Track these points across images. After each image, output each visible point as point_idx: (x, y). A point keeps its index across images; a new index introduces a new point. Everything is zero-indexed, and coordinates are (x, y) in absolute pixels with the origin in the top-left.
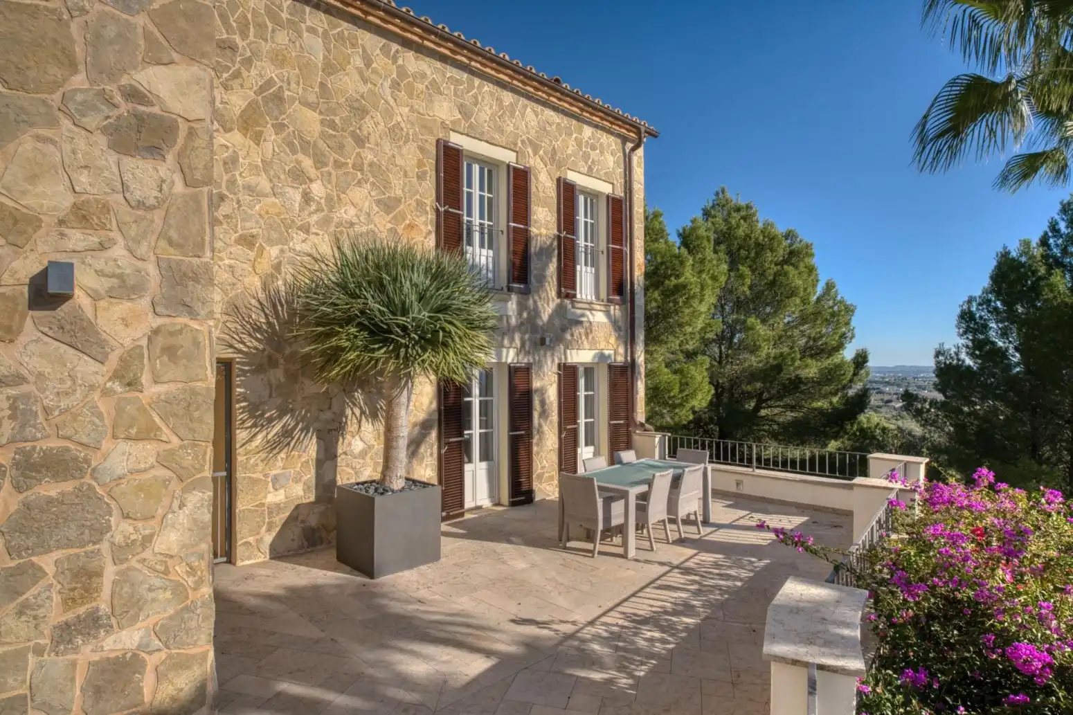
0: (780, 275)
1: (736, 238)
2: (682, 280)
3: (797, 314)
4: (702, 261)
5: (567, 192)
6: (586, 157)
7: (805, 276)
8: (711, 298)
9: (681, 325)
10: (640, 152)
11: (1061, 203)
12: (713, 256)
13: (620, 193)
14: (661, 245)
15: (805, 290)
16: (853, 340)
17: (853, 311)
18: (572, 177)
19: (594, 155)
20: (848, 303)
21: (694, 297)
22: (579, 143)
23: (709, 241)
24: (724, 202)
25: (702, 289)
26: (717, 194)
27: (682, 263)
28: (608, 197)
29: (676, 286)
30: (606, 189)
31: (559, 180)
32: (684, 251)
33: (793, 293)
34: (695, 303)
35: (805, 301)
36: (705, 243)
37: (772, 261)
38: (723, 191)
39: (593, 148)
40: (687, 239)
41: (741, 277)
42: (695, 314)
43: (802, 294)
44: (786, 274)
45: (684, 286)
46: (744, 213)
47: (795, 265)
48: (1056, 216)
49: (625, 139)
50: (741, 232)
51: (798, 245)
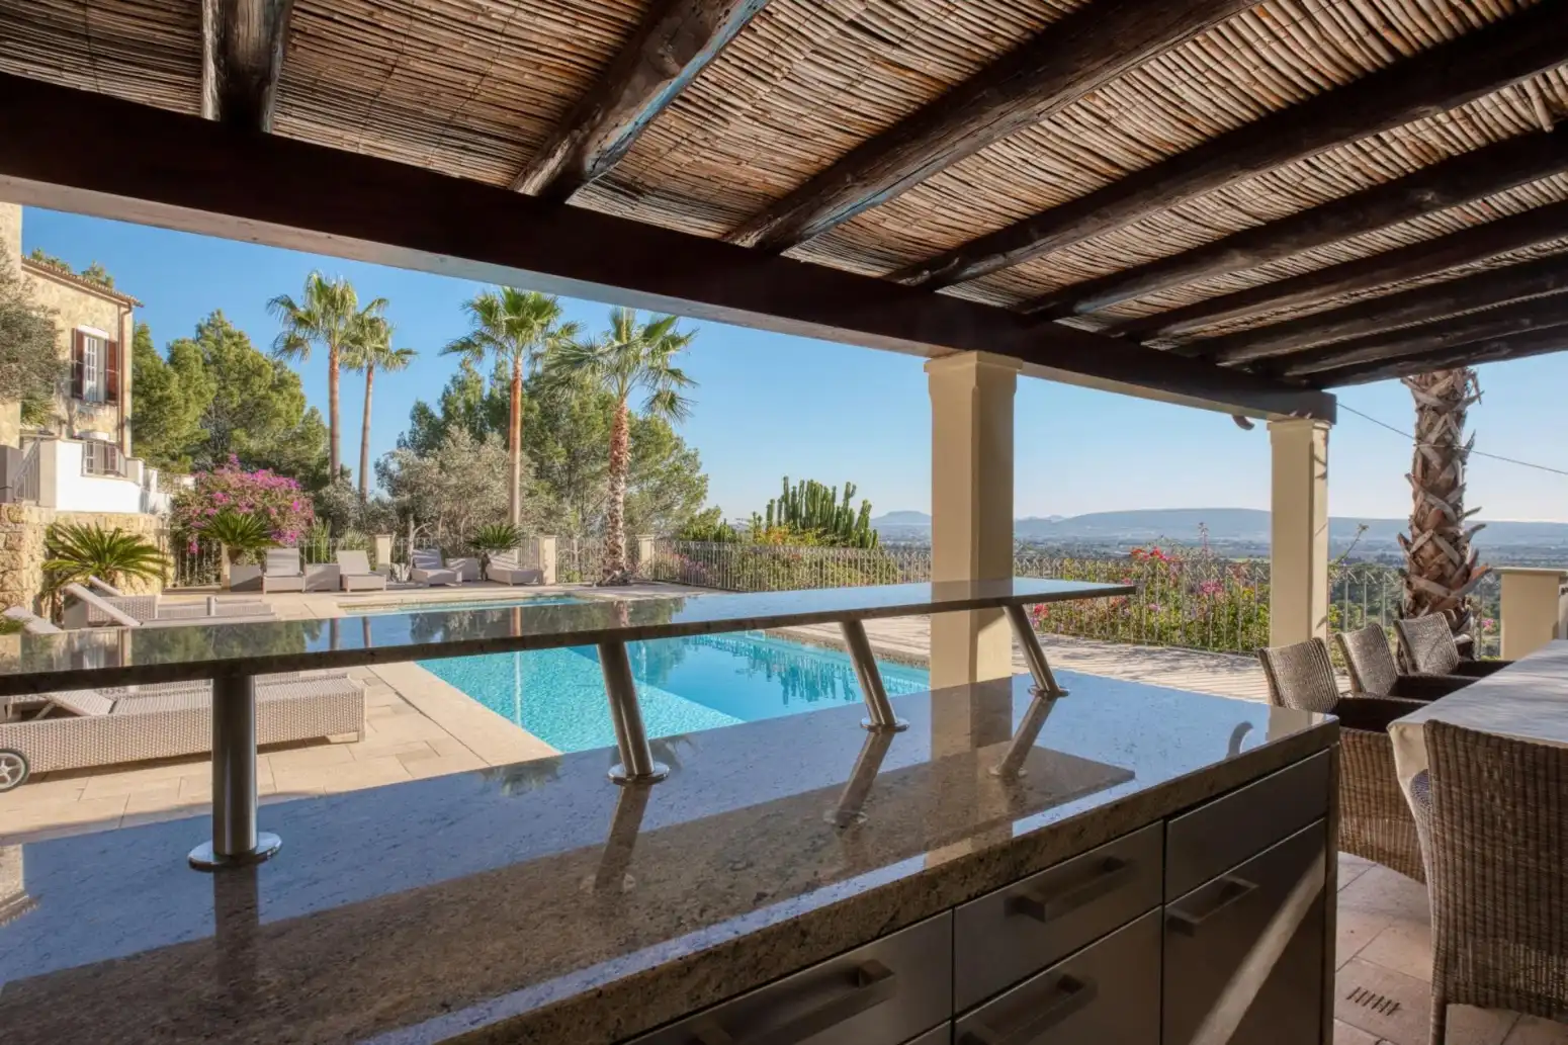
0: (266, 399)
1: (227, 361)
2: (167, 393)
4: (189, 379)
5: (78, 337)
6: (91, 316)
8: (196, 410)
9: (166, 430)
10: (130, 314)
12: (201, 373)
13: (115, 338)
14: (147, 361)
18: (82, 328)
19: (97, 315)
21: (179, 408)
22: (86, 308)
23: (197, 360)
24: (218, 323)
25: (187, 401)
26: (213, 315)
27: (168, 378)
28: (106, 341)
29: (161, 398)
30: (105, 336)
31: (73, 330)
32: (170, 369)
34: (181, 412)
35: (289, 424)
36: (193, 363)
37: (261, 385)
38: (219, 313)
39: (96, 311)
40: (176, 359)
41: (231, 395)
42: (180, 422)
44: (271, 398)
45: (169, 398)
46: (236, 339)
47: (280, 393)
48: (449, 384)
49: (120, 305)
50: (232, 356)
51: (286, 375)
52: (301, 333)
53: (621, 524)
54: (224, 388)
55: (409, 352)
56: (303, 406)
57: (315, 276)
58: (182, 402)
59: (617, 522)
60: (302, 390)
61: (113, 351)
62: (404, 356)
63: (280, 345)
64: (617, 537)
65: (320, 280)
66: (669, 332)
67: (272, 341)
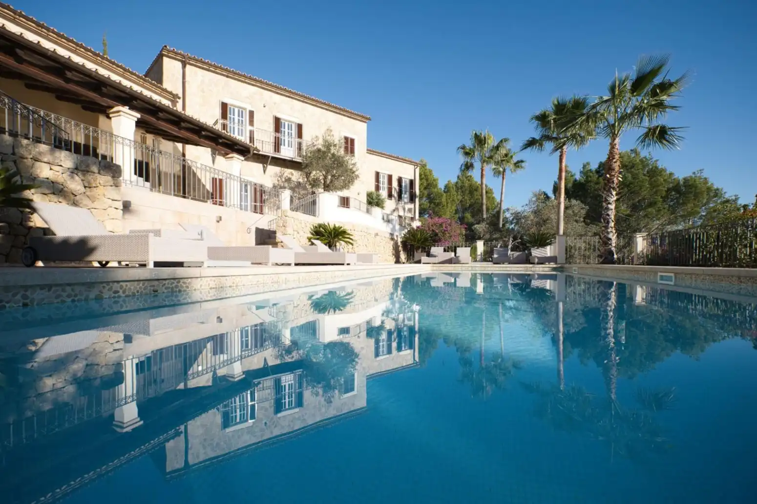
6: (405, 171)
13: (413, 178)
18: (401, 175)
22: (403, 168)
28: (410, 179)
31: (398, 176)
34: (446, 208)
39: (407, 169)
40: (447, 189)
49: (415, 166)
53: (612, 224)
54: (464, 198)
55: (522, 161)
57: (474, 132)
58: (445, 204)
59: (608, 223)
60: (494, 195)
61: (412, 182)
62: (520, 164)
64: (608, 233)
65: (476, 134)
66: (657, 81)
67: (460, 167)
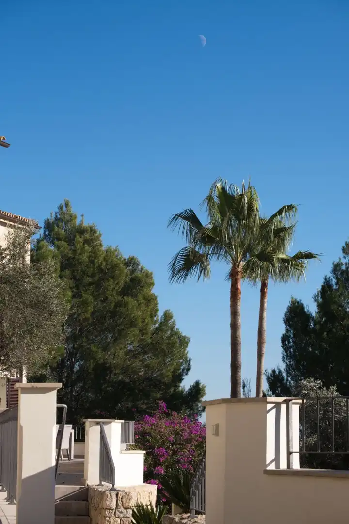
0: (120, 306)
1: (80, 263)
3: (136, 344)
7: (144, 308)
11: (333, 264)
15: (143, 321)
16: (190, 373)
17: (187, 343)
20: (183, 335)
24: (67, 218)
26: (61, 208)
33: (132, 324)
35: (143, 332)
37: (114, 289)
38: (67, 205)
41: (85, 303)
43: (140, 325)
44: (126, 305)
46: (87, 236)
47: (134, 296)
48: (330, 275)
50: (85, 258)
51: (138, 274)
52: (202, 250)
55: (309, 256)
56: (157, 310)
57: (219, 185)
63: (179, 264)
65: (223, 189)
